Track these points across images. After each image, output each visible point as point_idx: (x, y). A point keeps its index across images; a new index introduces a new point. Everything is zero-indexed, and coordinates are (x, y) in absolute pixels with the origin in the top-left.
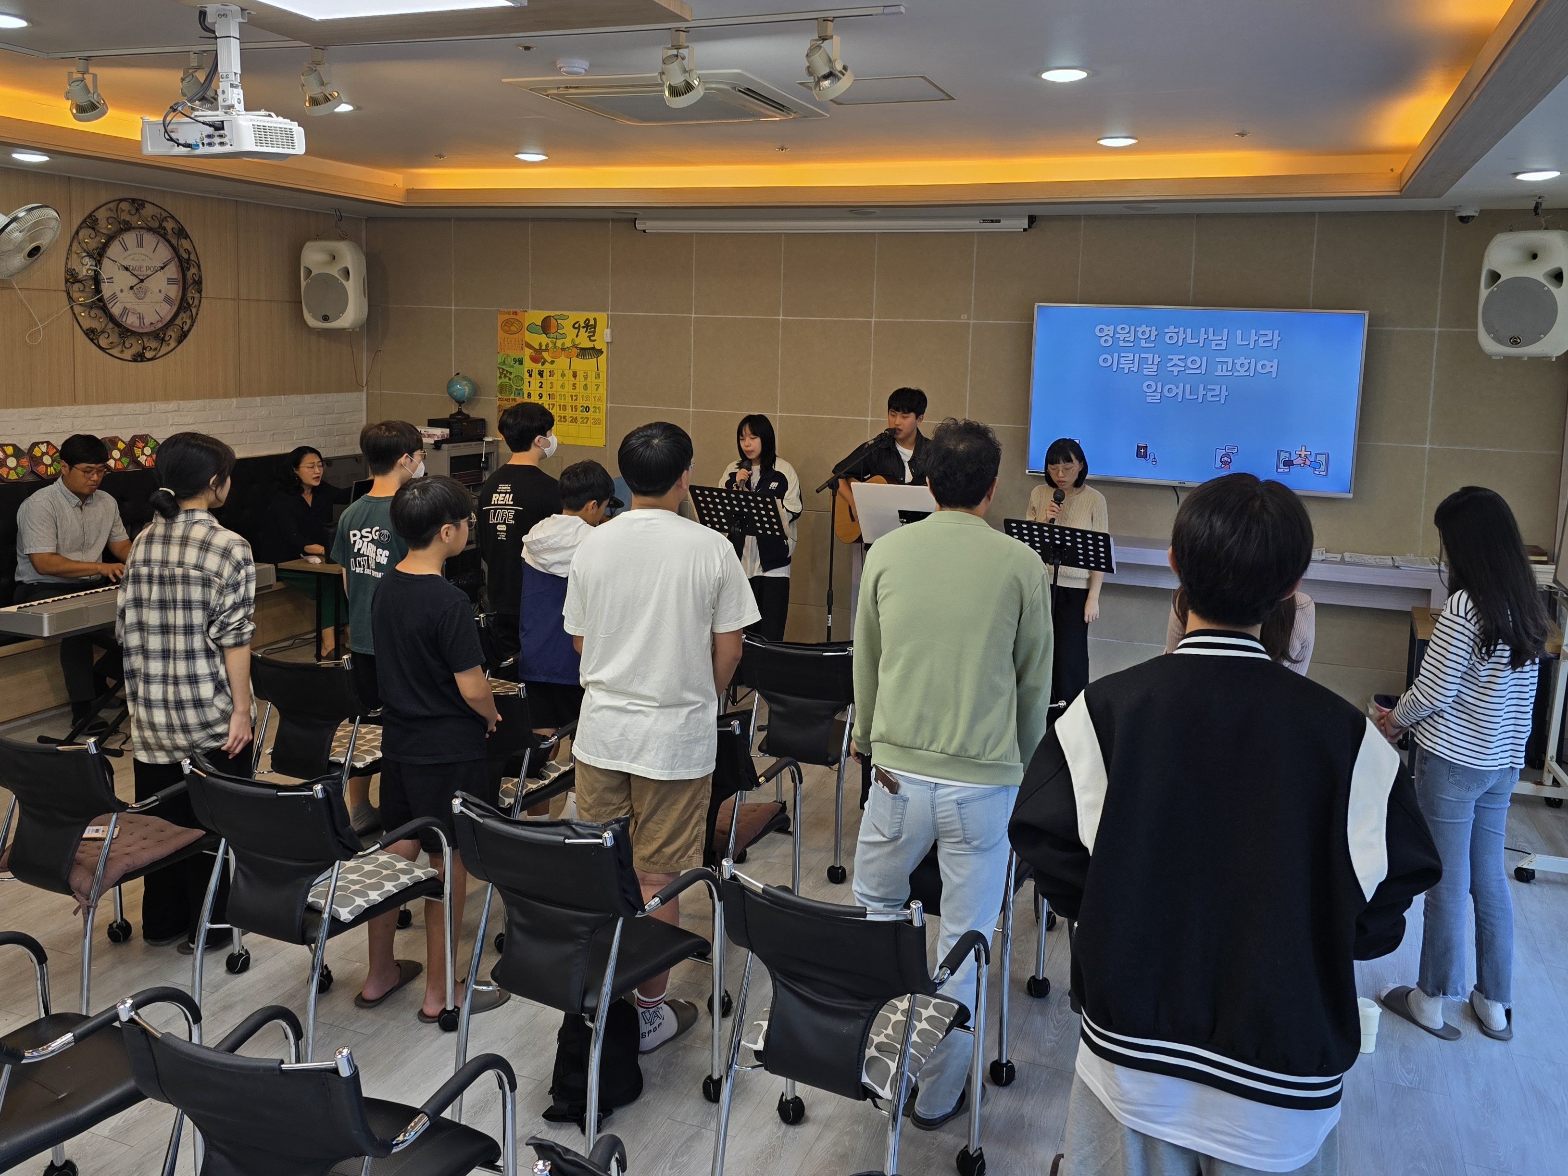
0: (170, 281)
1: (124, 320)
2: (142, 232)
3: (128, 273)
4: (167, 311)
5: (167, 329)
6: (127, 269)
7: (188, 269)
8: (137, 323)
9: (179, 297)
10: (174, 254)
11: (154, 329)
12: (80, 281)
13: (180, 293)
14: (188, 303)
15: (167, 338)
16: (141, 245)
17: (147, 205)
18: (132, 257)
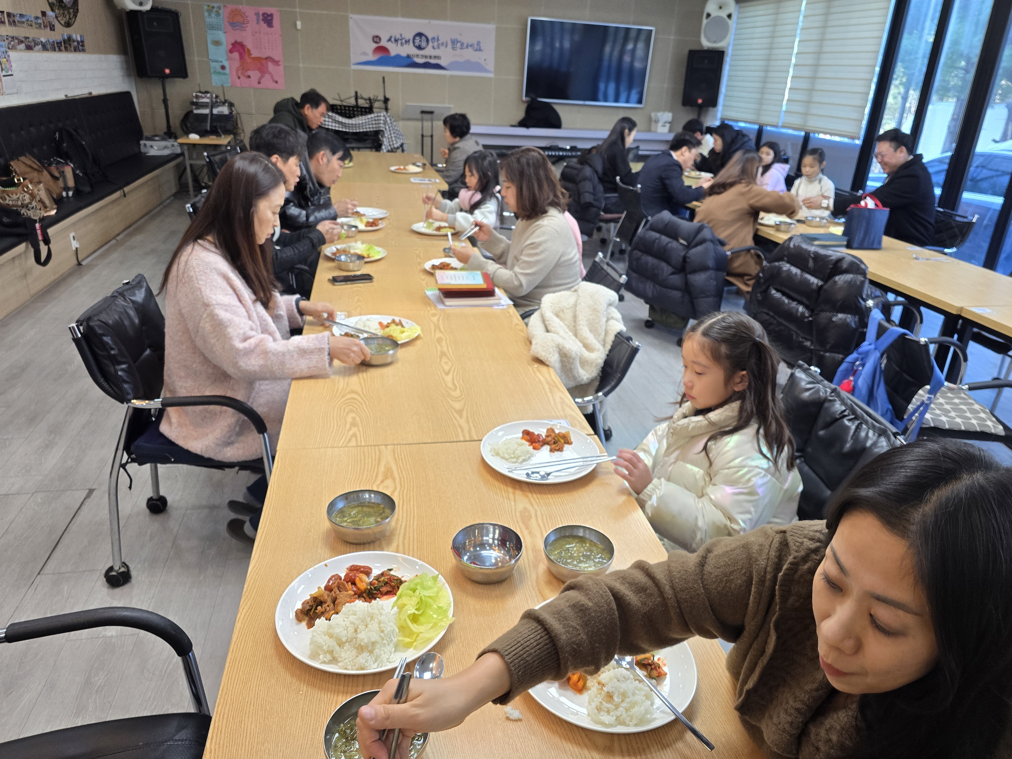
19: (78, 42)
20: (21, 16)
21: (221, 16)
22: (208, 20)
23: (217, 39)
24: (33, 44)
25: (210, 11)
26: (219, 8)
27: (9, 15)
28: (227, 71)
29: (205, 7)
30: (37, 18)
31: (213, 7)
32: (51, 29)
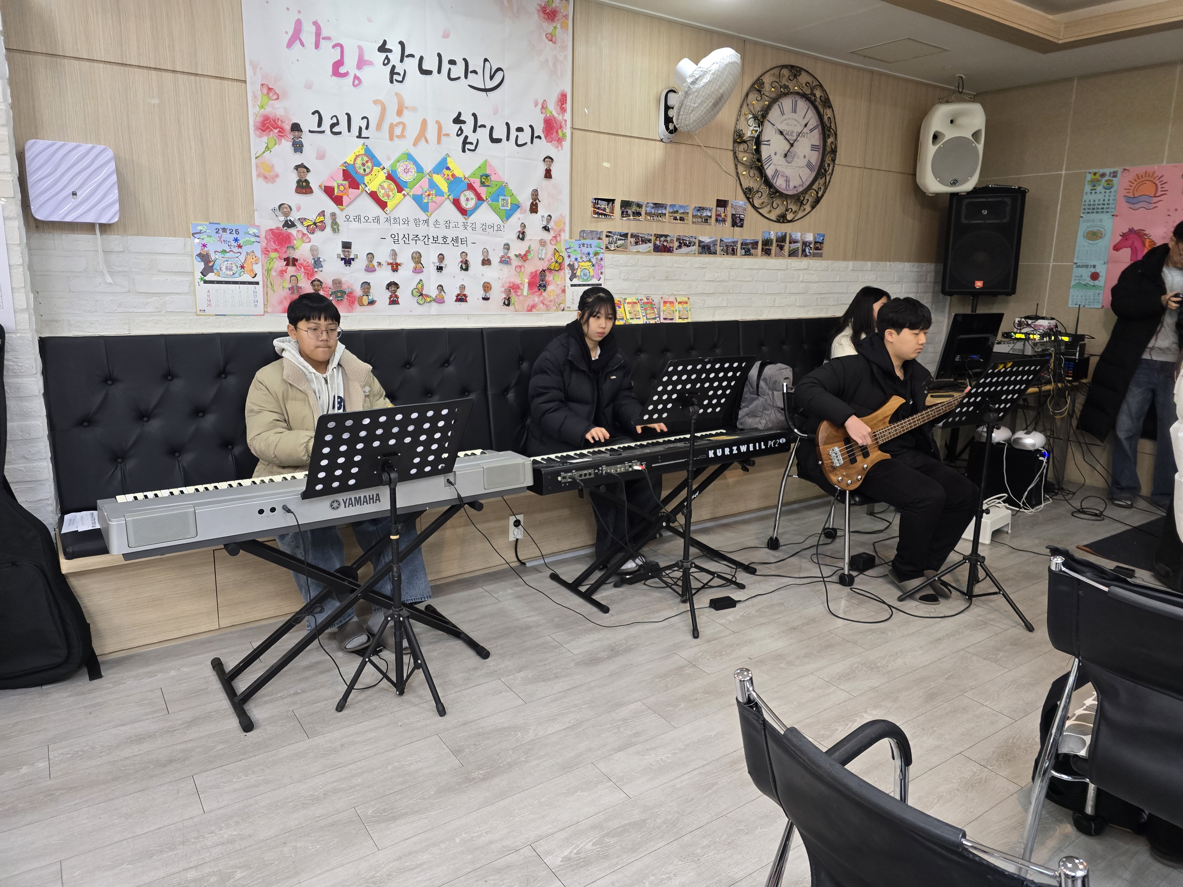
0: (814, 148)
1: (774, 181)
2: (798, 98)
3: (782, 137)
4: (808, 176)
5: (806, 192)
6: (781, 133)
7: (829, 136)
8: (784, 186)
9: (819, 164)
10: (819, 122)
11: (796, 192)
12: (745, 142)
13: (820, 160)
14: (825, 170)
15: (805, 202)
16: (794, 111)
17: (803, 73)
18: (786, 122)
19: (805, 244)
20: (657, 205)
21: (1112, 190)
22: (1085, 197)
23: (1095, 229)
24: (676, 244)
25: (1094, 183)
26: (1115, 175)
27: (625, 204)
28: (1100, 282)
29: (1089, 177)
30: (701, 209)
31: (1103, 175)
32: (734, 224)
